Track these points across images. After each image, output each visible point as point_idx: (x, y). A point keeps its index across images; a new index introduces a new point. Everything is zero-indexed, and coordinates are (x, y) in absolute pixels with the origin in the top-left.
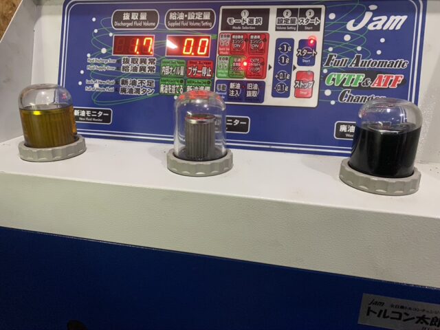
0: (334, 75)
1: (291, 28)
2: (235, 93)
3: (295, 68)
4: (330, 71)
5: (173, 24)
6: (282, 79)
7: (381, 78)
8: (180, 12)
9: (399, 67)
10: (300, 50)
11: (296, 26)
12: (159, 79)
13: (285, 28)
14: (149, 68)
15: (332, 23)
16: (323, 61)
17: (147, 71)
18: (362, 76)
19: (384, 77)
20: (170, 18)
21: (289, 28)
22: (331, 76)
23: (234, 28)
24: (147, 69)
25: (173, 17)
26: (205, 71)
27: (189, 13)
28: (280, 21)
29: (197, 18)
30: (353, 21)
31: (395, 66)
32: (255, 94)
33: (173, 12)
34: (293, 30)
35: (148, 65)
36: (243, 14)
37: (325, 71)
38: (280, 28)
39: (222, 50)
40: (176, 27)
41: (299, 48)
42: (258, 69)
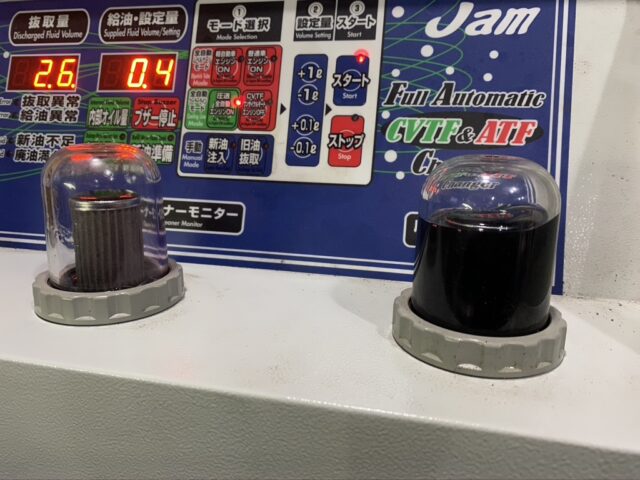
0: (403, 122)
1: (322, 35)
2: (218, 157)
3: (329, 109)
4: (395, 114)
5: (112, 34)
6: (305, 132)
7: (493, 126)
8: (126, 11)
9: (527, 104)
10: (339, 76)
11: (331, 32)
12: (83, 133)
13: (311, 36)
14: (67, 113)
15: (399, 24)
16: (381, 94)
17: (63, 120)
18: (457, 123)
19: (500, 124)
20: (109, 24)
21: (317, 36)
22: (398, 123)
23: (219, 37)
24: (64, 116)
25: (113, 21)
26: (165, 118)
27: (142, 14)
28: (302, 24)
29: (154, 22)
30: (437, 20)
31: (520, 104)
32: (254, 160)
33: (113, 12)
34: (326, 39)
35: (66, 107)
36: (235, 13)
37: (386, 115)
38: (302, 36)
39: (198, 78)
40: (118, 39)
41: (337, 73)
42: (261, 112)
